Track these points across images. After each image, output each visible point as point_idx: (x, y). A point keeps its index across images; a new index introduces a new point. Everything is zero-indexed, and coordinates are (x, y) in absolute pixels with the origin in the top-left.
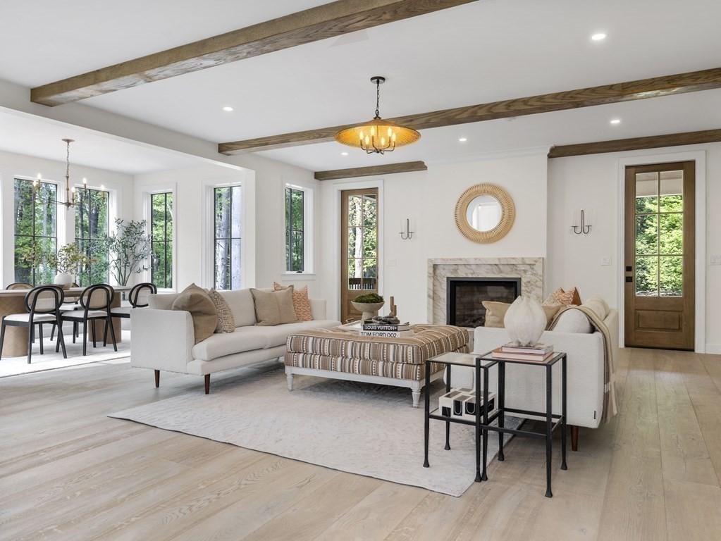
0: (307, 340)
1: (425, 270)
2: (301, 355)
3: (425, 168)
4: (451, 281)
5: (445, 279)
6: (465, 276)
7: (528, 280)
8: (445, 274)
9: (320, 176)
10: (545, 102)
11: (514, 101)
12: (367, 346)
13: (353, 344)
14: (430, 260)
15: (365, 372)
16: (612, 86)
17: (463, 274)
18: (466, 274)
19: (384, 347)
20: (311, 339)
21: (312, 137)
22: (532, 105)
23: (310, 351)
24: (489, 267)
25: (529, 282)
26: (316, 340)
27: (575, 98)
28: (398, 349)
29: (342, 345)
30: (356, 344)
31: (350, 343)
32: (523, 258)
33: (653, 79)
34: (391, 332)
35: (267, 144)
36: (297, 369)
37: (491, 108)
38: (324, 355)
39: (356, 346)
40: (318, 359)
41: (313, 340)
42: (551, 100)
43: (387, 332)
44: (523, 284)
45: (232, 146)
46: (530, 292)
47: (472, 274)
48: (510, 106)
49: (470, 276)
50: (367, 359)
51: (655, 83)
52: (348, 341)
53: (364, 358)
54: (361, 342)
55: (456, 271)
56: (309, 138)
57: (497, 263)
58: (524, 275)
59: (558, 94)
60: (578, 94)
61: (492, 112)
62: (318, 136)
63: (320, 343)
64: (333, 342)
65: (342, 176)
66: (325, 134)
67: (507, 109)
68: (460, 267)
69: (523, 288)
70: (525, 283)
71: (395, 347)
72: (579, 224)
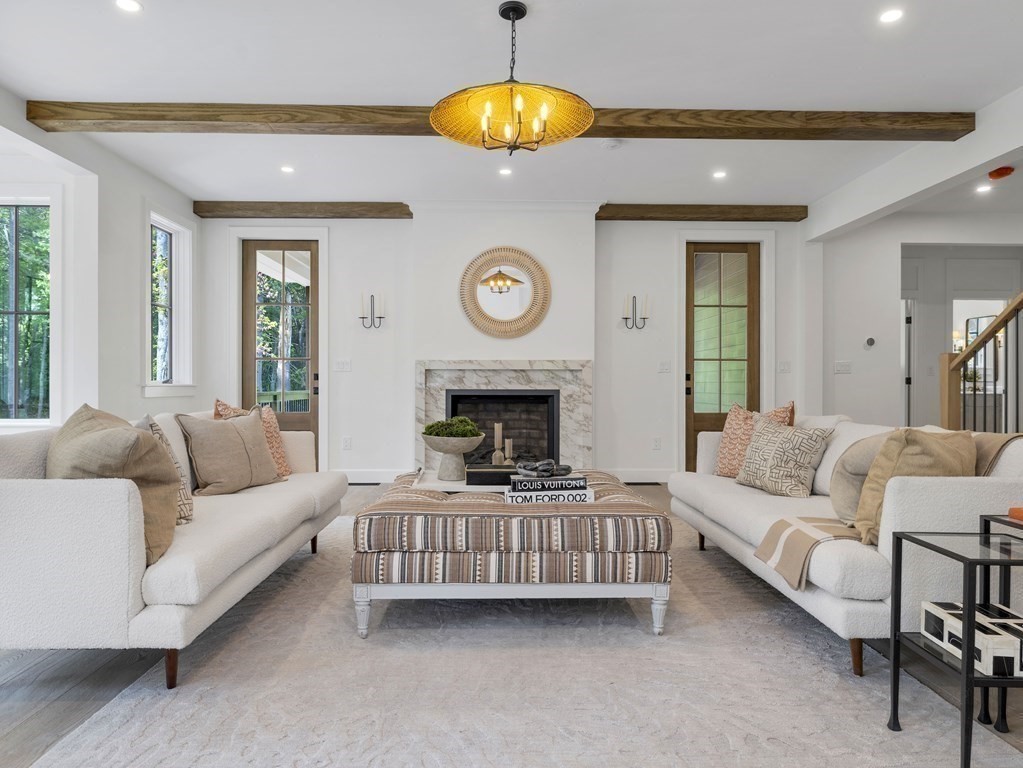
0: (411, 523)
1: (412, 379)
2: (397, 557)
3: (410, 215)
4: (452, 396)
5: (444, 393)
6: (475, 387)
7: (570, 393)
8: (443, 384)
9: (205, 210)
10: (702, 120)
11: (657, 112)
12: (556, 524)
13: (522, 522)
14: (419, 363)
15: (554, 578)
16: (793, 113)
17: (473, 384)
18: (477, 384)
19: (593, 524)
20: (419, 520)
21: (273, 118)
22: (683, 123)
23: (419, 544)
24: (514, 374)
25: (571, 396)
26: (434, 522)
27: (745, 122)
28: (624, 524)
29: (498, 527)
30: (529, 523)
31: (515, 523)
32: (564, 361)
33: (844, 112)
34: (574, 492)
35: (162, 118)
36: (387, 587)
37: (620, 117)
38: (454, 551)
39: (529, 527)
40: (440, 561)
41: (426, 522)
42: (711, 119)
43: (566, 493)
44: (562, 398)
45: (70, 111)
46: (572, 411)
47: (486, 384)
48: (650, 119)
49: (483, 387)
50: (557, 552)
51: (845, 119)
52: (511, 517)
53: (550, 549)
54: (539, 518)
55: (461, 380)
56: (268, 120)
57: (527, 367)
58: (564, 387)
59: (721, 112)
60: (749, 116)
61: (622, 123)
62: (288, 117)
63: (445, 527)
64: (475, 521)
65: (250, 213)
66: (304, 116)
67: (646, 122)
68: (467, 374)
69: (562, 405)
70: (565, 398)
71: (616, 522)
72: (630, 315)
